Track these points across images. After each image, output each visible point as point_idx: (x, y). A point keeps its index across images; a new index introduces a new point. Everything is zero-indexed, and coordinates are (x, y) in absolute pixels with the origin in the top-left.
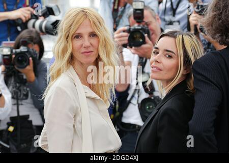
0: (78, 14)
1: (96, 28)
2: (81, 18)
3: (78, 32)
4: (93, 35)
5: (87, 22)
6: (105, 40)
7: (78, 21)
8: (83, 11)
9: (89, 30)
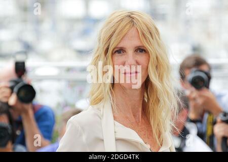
0: (122, 20)
1: (145, 40)
2: (126, 26)
3: (121, 45)
4: (141, 50)
5: (133, 32)
6: (157, 58)
7: (121, 31)
8: (129, 16)
9: (136, 43)
